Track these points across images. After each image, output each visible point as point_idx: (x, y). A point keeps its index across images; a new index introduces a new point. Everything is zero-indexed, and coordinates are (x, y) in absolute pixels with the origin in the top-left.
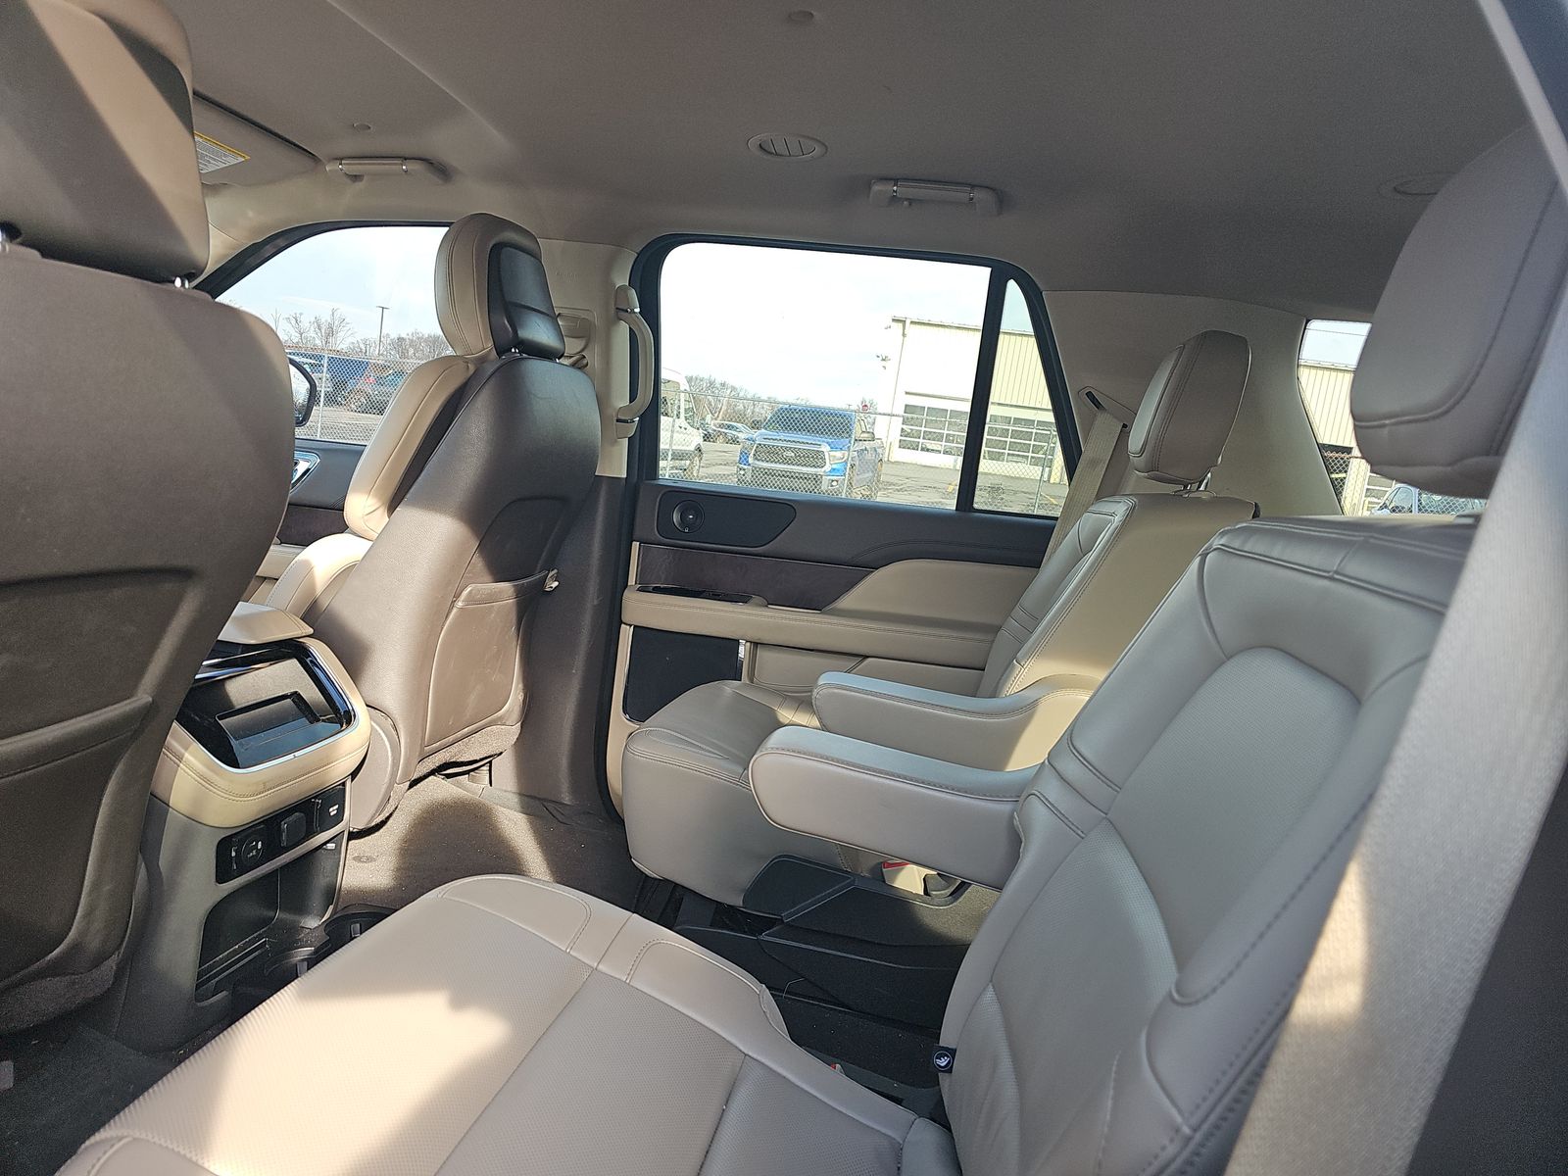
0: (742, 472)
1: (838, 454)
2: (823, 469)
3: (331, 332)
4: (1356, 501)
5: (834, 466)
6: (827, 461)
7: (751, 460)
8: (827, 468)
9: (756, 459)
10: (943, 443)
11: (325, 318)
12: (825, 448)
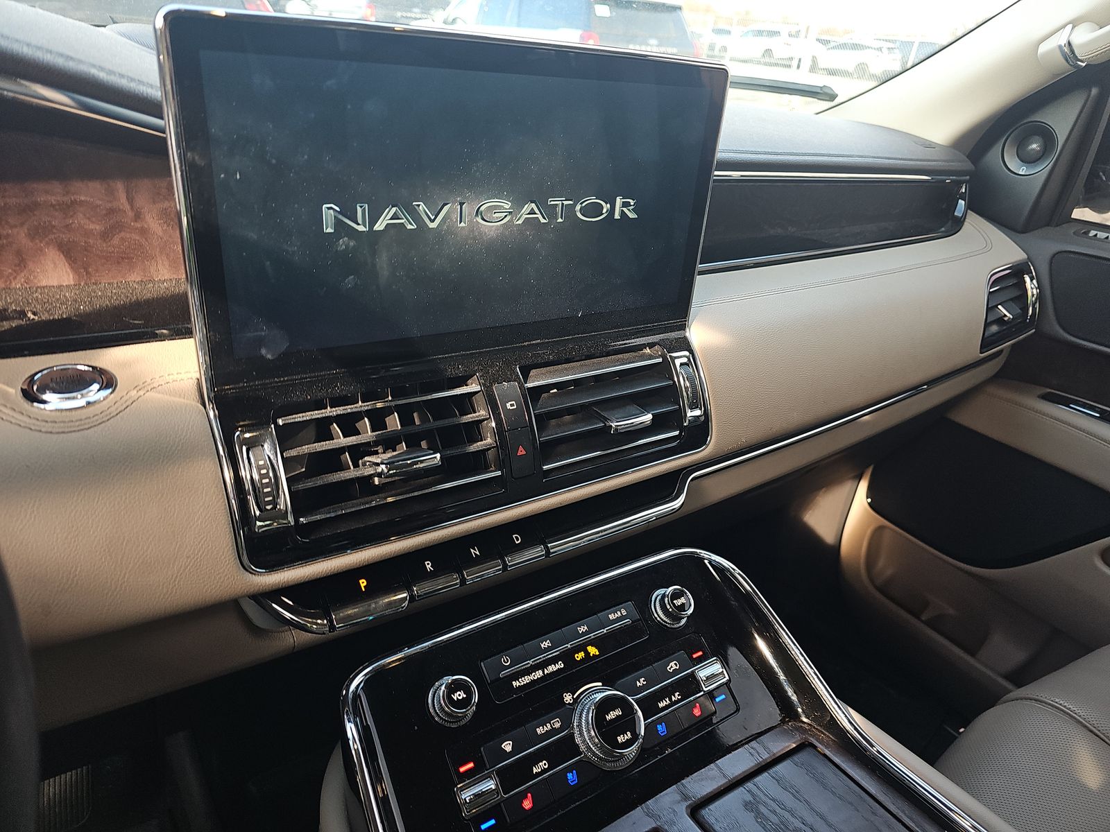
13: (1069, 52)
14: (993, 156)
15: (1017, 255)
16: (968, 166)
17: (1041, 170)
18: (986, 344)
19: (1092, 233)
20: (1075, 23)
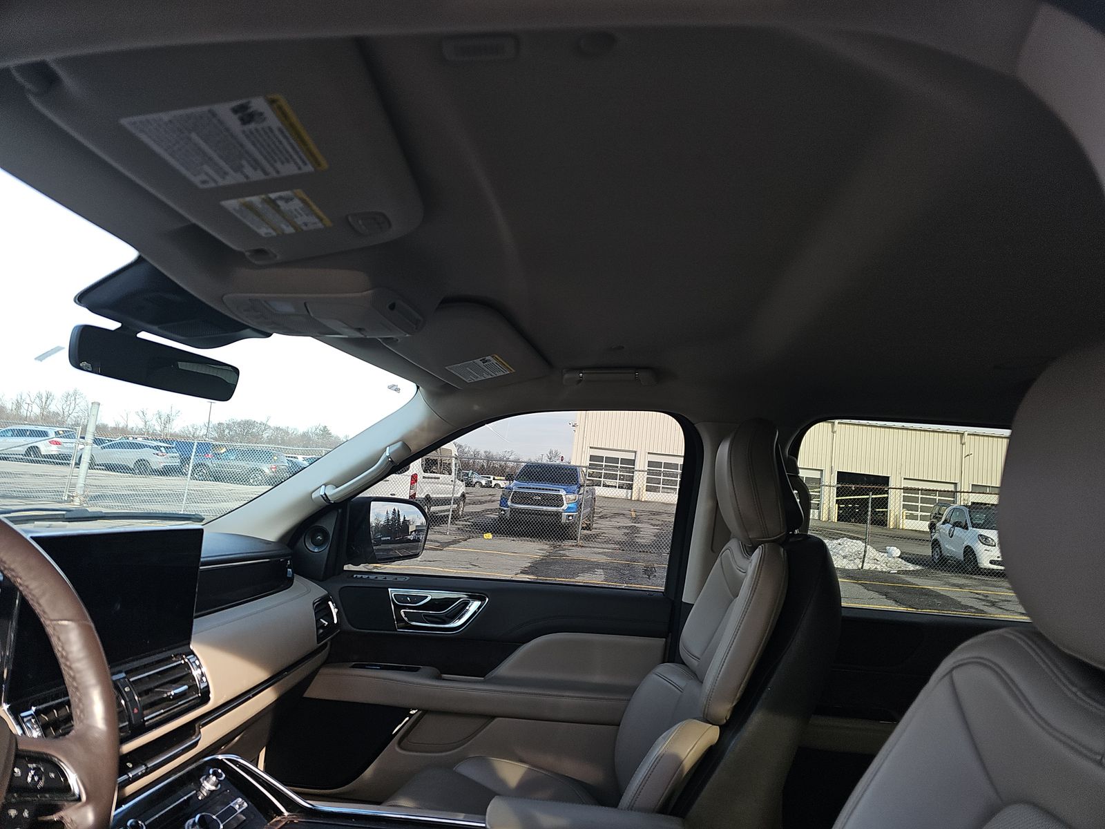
0: (503, 512)
1: (572, 497)
2: (562, 508)
3: (169, 420)
4: (897, 513)
5: (570, 505)
6: (565, 502)
7: (509, 503)
8: (565, 507)
9: (513, 502)
10: (618, 481)
11: (165, 412)
12: (563, 493)
13: (325, 497)
14: (300, 544)
15: (323, 592)
16: (288, 551)
17: (325, 549)
18: (320, 638)
19: (355, 576)
20: (325, 485)
